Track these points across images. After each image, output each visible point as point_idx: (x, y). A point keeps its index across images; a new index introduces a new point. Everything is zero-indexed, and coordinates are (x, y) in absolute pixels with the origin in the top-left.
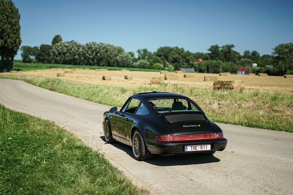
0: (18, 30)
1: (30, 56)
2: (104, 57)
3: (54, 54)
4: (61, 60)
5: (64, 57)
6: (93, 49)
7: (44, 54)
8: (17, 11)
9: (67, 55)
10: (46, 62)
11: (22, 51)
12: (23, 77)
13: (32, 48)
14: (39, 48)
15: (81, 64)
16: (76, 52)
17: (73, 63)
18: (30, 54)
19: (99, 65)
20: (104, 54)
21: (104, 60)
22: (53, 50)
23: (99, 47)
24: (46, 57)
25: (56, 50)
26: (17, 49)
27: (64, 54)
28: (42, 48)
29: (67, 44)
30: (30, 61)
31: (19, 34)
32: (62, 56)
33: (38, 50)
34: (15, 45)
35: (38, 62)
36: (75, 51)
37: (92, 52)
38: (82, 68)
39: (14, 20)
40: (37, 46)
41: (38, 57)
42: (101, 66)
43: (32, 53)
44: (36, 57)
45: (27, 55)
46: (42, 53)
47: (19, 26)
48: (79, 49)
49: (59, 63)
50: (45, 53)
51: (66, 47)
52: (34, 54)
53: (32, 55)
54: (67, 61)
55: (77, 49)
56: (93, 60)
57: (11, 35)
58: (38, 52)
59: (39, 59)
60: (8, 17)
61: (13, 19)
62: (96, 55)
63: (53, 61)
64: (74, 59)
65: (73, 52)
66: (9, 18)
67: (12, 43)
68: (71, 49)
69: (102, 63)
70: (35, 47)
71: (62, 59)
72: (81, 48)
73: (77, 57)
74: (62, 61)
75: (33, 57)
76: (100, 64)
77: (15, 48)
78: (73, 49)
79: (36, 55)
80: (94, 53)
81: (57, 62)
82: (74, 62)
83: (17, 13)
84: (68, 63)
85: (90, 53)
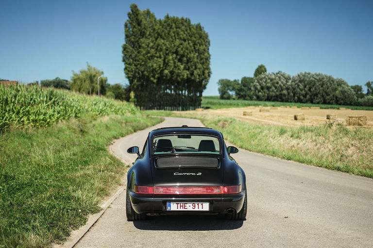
0: (208, 59)
1: (228, 91)
2: (319, 93)
3: (256, 88)
4: (264, 96)
5: (268, 92)
6: (306, 82)
7: (245, 88)
8: (207, 36)
9: (271, 90)
10: (249, 98)
11: (220, 86)
12: (204, 116)
13: (232, 82)
14: (240, 82)
15: (289, 101)
16: (284, 85)
17: (280, 100)
18: (228, 89)
19: (312, 102)
20: (319, 88)
21: (319, 96)
22: (255, 83)
23: (314, 79)
24: (248, 92)
25: (257, 84)
26: (206, 83)
27: (268, 88)
28: (243, 82)
29: (273, 77)
30: (229, 98)
31: (209, 64)
32: (266, 91)
33: (238, 84)
34: (203, 77)
35: (239, 98)
36: (282, 85)
37: (305, 86)
38: (289, 105)
39: (202, 48)
40: (237, 79)
41: (238, 92)
42: (315, 103)
43: (231, 88)
44: (236, 93)
45: (225, 91)
46: (243, 87)
47: (209, 54)
48: (287, 82)
49: (261, 100)
50: (247, 88)
51: (272, 80)
52: (234, 89)
53: (231, 91)
54: (271, 97)
55: (285, 82)
56: (305, 96)
57: (199, 66)
58: (239, 86)
59: (239, 95)
60: (194, 44)
61: (201, 46)
62: (310, 90)
63: (255, 97)
64: (281, 94)
65: (280, 86)
66: (197, 45)
67: (199, 75)
68: (277, 83)
69: (317, 99)
70: (235, 81)
71: (266, 95)
72: (290, 81)
73: (285, 92)
74: (266, 98)
75: (232, 93)
76: (314, 102)
77: (204, 81)
78: (280, 82)
79: (237, 91)
80: (307, 86)
81: (259, 98)
82: (281, 98)
83: (207, 38)
84: (272, 99)
85: (301, 86)
